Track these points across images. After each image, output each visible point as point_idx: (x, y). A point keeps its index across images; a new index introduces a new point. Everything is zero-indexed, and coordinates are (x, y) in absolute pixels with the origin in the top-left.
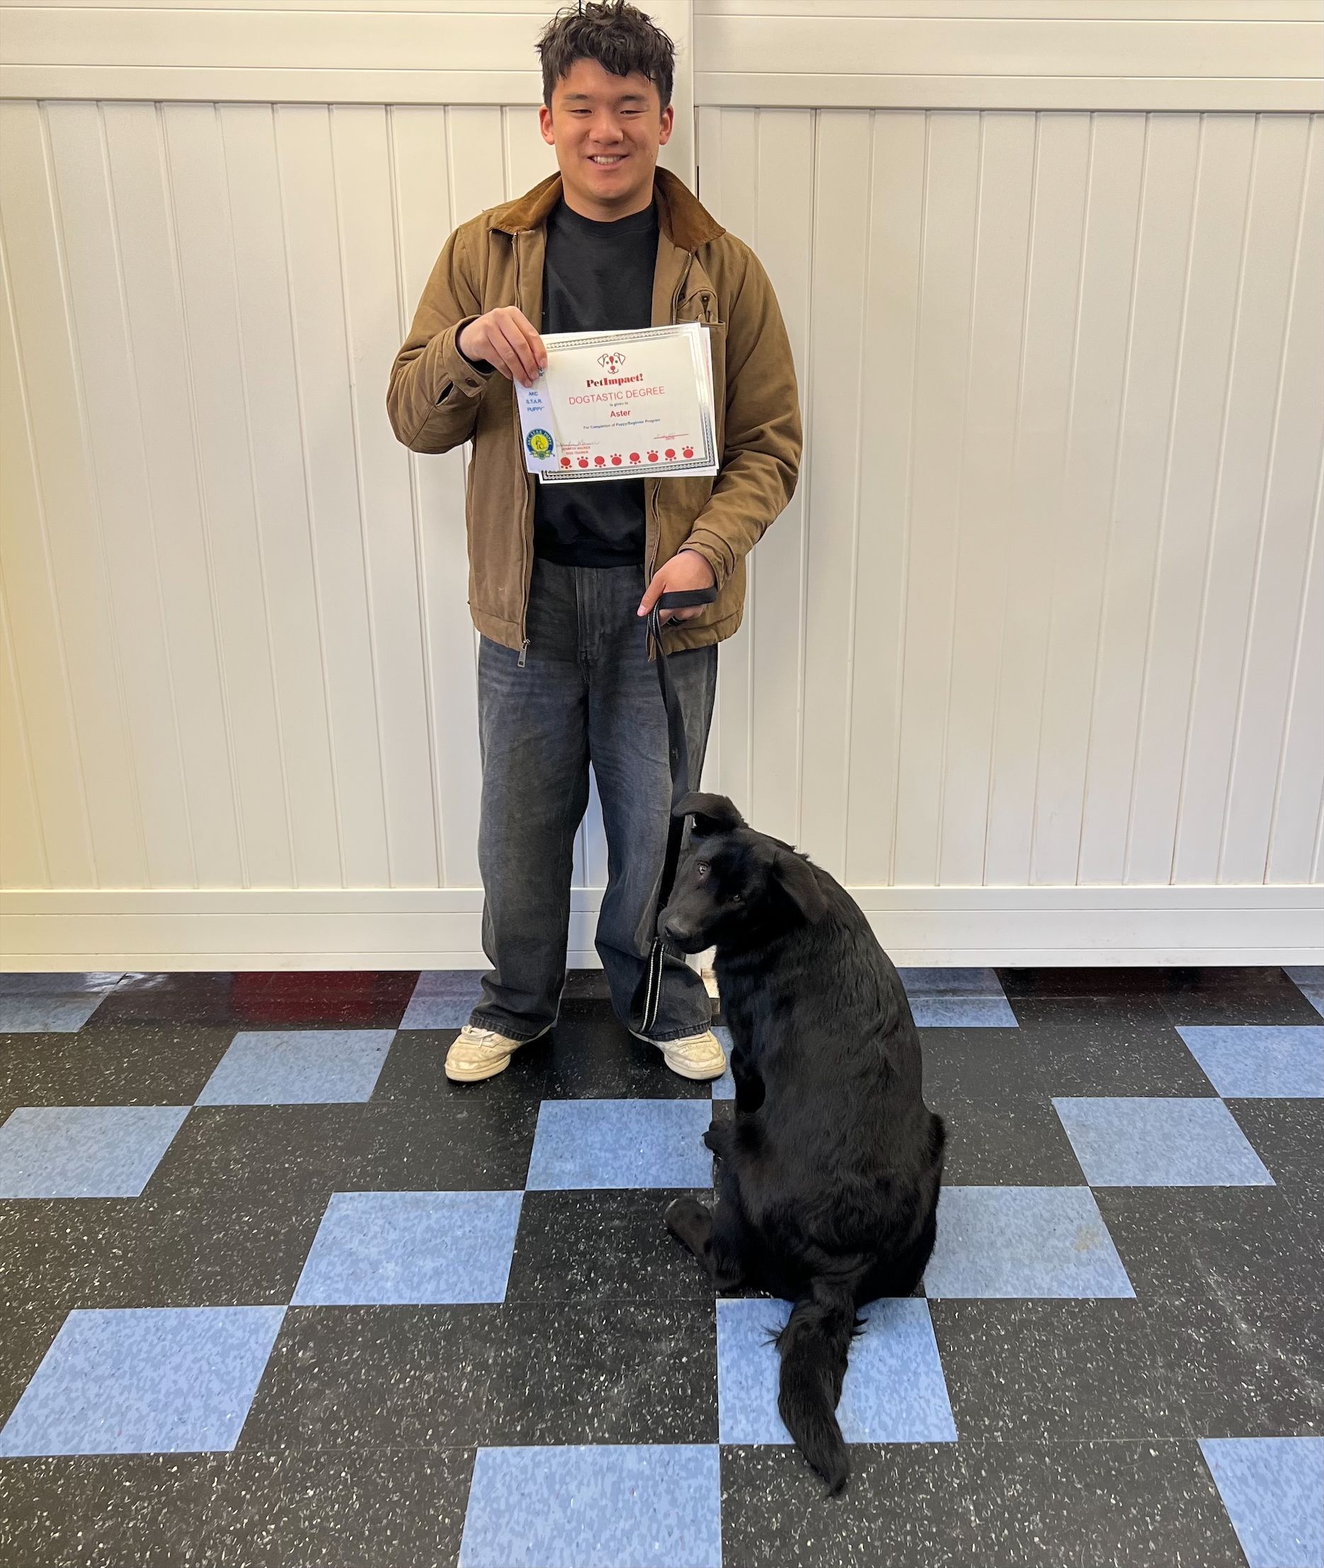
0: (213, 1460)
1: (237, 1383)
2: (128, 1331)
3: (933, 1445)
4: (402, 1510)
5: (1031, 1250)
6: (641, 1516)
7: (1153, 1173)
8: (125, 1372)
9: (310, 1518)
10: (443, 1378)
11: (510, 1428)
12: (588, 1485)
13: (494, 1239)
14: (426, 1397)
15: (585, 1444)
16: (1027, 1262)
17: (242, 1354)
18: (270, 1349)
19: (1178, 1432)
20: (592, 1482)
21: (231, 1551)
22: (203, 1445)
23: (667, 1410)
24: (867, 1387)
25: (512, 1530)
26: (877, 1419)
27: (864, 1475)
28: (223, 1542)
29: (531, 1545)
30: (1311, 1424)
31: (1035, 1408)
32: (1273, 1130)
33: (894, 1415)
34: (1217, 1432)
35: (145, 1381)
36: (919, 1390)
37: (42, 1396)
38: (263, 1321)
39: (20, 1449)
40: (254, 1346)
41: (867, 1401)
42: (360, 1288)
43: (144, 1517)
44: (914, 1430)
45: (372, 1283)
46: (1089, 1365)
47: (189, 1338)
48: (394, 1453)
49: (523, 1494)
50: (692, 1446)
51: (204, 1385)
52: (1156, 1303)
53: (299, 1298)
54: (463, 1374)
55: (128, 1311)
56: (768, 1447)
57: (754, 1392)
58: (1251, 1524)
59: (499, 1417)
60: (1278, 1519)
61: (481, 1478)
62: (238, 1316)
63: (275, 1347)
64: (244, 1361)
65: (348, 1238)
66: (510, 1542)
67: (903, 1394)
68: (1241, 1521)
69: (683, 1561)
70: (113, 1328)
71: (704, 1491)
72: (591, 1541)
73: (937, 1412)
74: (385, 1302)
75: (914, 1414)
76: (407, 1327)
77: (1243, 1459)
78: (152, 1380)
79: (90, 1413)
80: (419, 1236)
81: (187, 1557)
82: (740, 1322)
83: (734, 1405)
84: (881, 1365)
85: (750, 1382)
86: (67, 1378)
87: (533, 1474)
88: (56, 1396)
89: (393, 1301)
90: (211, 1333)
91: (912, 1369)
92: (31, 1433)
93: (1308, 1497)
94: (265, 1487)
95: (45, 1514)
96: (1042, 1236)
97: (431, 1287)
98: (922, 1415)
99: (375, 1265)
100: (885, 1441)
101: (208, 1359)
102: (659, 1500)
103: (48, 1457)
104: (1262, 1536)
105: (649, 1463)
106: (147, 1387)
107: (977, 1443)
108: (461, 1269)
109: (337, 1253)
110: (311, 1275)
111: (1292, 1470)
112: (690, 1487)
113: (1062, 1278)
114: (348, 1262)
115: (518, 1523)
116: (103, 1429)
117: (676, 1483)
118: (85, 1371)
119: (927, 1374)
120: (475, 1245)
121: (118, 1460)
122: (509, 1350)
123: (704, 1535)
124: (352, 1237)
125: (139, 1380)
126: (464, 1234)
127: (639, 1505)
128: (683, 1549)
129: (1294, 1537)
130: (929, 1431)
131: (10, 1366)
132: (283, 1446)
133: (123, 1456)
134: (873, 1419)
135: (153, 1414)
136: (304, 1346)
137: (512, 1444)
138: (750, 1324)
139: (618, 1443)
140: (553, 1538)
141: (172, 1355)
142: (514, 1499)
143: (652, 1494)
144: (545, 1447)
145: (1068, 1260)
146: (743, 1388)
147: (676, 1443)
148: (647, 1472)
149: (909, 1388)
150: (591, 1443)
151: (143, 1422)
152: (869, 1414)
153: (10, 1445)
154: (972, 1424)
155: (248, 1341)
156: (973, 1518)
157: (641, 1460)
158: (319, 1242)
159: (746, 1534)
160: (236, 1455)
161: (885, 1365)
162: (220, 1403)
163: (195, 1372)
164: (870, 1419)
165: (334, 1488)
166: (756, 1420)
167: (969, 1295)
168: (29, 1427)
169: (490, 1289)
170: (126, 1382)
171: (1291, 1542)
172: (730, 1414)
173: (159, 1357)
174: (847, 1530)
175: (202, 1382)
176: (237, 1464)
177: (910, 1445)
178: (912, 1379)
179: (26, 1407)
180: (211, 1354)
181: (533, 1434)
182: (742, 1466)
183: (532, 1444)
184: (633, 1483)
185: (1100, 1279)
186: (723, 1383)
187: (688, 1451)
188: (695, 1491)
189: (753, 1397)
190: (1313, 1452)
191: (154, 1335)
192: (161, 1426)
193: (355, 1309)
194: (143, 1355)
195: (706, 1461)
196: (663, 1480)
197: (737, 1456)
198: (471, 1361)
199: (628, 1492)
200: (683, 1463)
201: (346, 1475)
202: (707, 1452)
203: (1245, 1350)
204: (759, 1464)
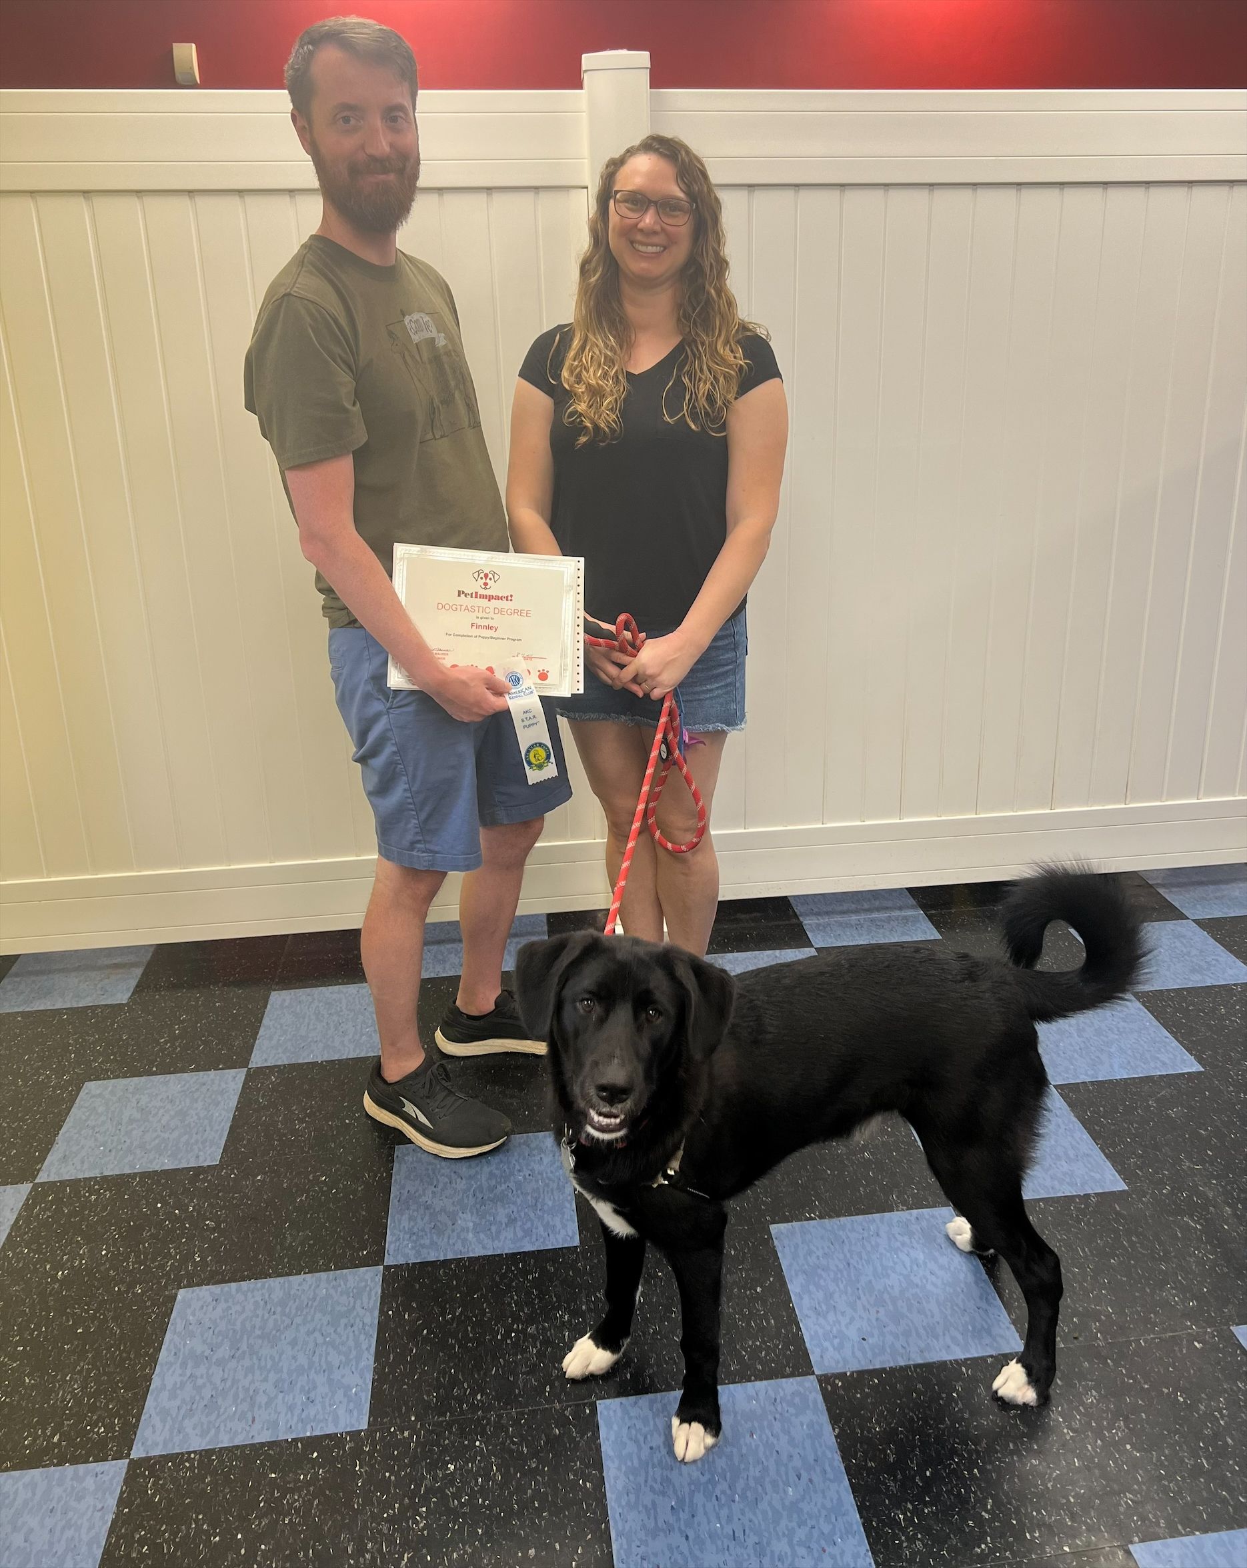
0: (350, 1441)
1: (354, 1353)
2: (238, 1308)
4: (543, 1478)
6: (767, 1461)
8: (244, 1352)
9: (457, 1496)
13: (554, 1181)
14: (535, 1352)
17: (352, 1321)
18: (376, 1313)
19: (1210, 1322)
21: (391, 1542)
22: (337, 1427)
23: (758, 1343)
25: (652, 1489)
26: (947, 1332)
27: (954, 1395)
28: (380, 1532)
29: (673, 1503)
31: (1081, 1309)
32: (1182, 1018)
33: (961, 1329)
35: (266, 1360)
37: (169, 1387)
38: (363, 1284)
39: (160, 1447)
40: (361, 1312)
41: (932, 1317)
42: (446, 1240)
43: (297, 1511)
45: (455, 1234)
46: (1112, 1261)
47: (297, 1309)
48: (520, 1415)
49: (651, 1448)
50: (791, 1380)
51: (323, 1359)
52: (1148, 1193)
53: (391, 1258)
54: (563, 1323)
55: (233, 1285)
56: (860, 1373)
57: (831, 1317)
61: (608, 1433)
62: (338, 1281)
63: (381, 1311)
64: (355, 1328)
65: (421, 1192)
66: (654, 1504)
69: (819, 1505)
70: (223, 1305)
71: (816, 1427)
72: (728, 1492)
74: (471, 1255)
76: (498, 1279)
78: (272, 1358)
79: (220, 1401)
80: (485, 1185)
81: (350, 1552)
82: (797, 1246)
83: (816, 1332)
84: (934, 1278)
85: (824, 1307)
86: (190, 1364)
88: (183, 1384)
89: (478, 1252)
90: (315, 1304)
92: (167, 1427)
94: (407, 1466)
95: (201, 1517)
97: (510, 1235)
98: (986, 1327)
99: (453, 1218)
100: (963, 1357)
101: (320, 1330)
102: (778, 1440)
103: (189, 1453)
105: (758, 1401)
106: (268, 1367)
108: (532, 1215)
109: (414, 1207)
110: (396, 1232)
112: (802, 1425)
114: (427, 1218)
115: (655, 1481)
116: (237, 1416)
117: (789, 1421)
118: (206, 1354)
119: (976, 1283)
120: (538, 1188)
121: (257, 1448)
122: (598, 1295)
123: (830, 1475)
124: (424, 1190)
125: (260, 1360)
126: (524, 1177)
127: (763, 1447)
128: (815, 1492)
130: (997, 1342)
131: (132, 1356)
132: (413, 1419)
133: (262, 1444)
134: (944, 1335)
135: (281, 1396)
136: (408, 1308)
137: (626, 1395)
138: (806, 1248)
140: (692, 1493)
141: (286, 1328)
142: (646, 1452)
143: (770, 1434)
144: (659, 1395)
145: (1058, 1158)
146: (819, 1314)
147: (777, 1378)
148: (759, 1412)
149: (966, 1300)
151: (273, 1406)
152: (939, 1329)
153: (149, 1442)
155: (354, 1307)
156: (1065, 1431)
157: (750, 1399)
158: (396, 1197)
159: (869, 1470)
160: (370, 1431)
161: (937, 1278)
162: (343, 1376)
163: (311, 1345)
164: (941, 1335)
165: (473, 1460)
166: (841, 1347)
168: (164, 1421)
169: (563, 1232)
170: (247, 1362)
172: (815, 1342)
173: (274, 1332)
174: (958, 1456)
175: (320, 1356)
176: (373, 1445)
177: (986, 1358)
179: (156, 1400)
180: (322, 1325)
181: (644, 1382)
182: (843, 1396)
184: (749, 1424)
185: (1092, 1174)
186: (800, 1310)
187: (789, 1385)
188: (808, 1427)
189: (831, 1323)
191: (263, 1309)
192: (291, 1408)
193: (446, 1263)
194: (258, 1332)
195: (807, 1393)
196: (775, 1419)
197: (835, 1386)
198: (565, 1309)
199: (748, 1435)
200: (789, 1398)
201: (480, 1444)
202: (807, 1384)
203: (1238, 1234)
204: (858, 1393)
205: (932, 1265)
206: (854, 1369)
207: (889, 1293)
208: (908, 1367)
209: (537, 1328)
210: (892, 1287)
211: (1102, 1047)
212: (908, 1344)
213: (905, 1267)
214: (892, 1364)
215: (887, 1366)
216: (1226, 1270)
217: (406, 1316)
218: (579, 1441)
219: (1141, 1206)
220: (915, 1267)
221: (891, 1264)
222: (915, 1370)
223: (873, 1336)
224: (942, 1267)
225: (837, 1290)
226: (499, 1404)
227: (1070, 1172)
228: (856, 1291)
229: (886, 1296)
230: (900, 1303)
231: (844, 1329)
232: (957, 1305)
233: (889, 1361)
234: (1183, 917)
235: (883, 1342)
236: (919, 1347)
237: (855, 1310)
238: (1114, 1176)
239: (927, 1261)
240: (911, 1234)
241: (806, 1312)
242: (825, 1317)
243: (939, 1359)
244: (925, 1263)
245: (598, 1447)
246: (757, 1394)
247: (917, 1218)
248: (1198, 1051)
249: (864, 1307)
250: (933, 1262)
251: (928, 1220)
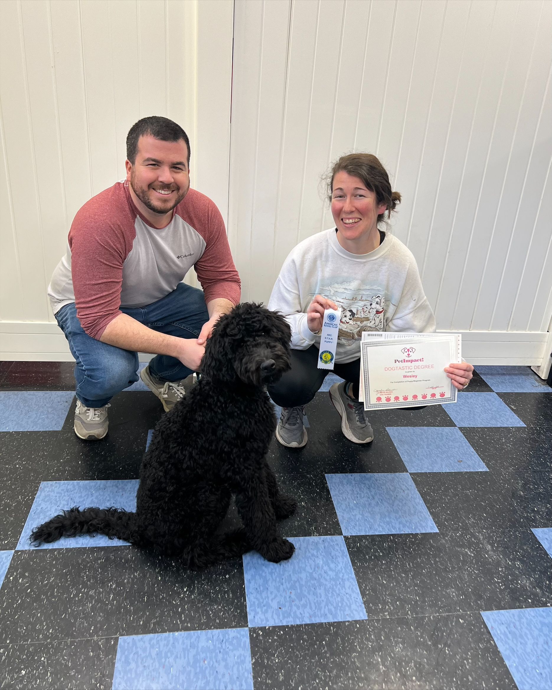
3: (356, 622)
4: (76, 682)
5: (388, 507)
6: (210, 677)
7: (435, 465)
10: (100, 593)
11: (137, 623)
12: (180, 658)
14: (91, 605)
15: (177, 631)
16: (387, 514)
19: (470, 608)
20: (182, 655)
23: (220, 607)
24: (320, 589)
26: (327, 607)
27: (324, 642)
30: (530, 601)
31: (402, 597)
33: (335, 605)
34: (489, 608)
36: (345, 589)
41: (321, 597)
44: (346, 613)
46: (424, 571)
48: (72, 643)
49: (144, 666)
50: (234, 629)
52: (449, 535)
53: (21, 546)
54: (111, 589)
56: (274, 627)
57: (264, 595)
58: (514, 662)
59: (130, 616)
60: (526, 658)
61: (121, 657)
67: (338, 592)
68: (509, 660)
71: (242, 658)
73: (356, 602)
74: (67, 547)
75: (345, 604)
76: (80, 561)
77: (504, 623)
83: (254, 602)
84: (325, 575)
85: (262, 588)
87: (150, 653)
91: (341, 577)
93: (537, 644)
96: (391, 499)
98: (349, 604)
100: (332, 621)
102: (219, 665)
104: (520, 669)
105: (213, 641)
107: (377, 619)
109: (41, 516)
110: (28, 531)
111: (527, 628)
112: (234, 656)
113: (404, 522)
117: (227, 653)
119: (348, 580)
122: (136, 574)
127: (209, 668)
129: (535, 669)
130: (353, 613)
132: (8, 642)
134: (325, 608)
136: (23, 576)
137: (137, 633)
139: (195, 630)
142: (141, 669)
143: (215, 661)
144: (156, 634)
146: (258, 592)
147: (226, 628)
148: (212, 647)
149: (341, 588)
150: (181, 631)
152: (323, 605)
154: (373, 608)
156: (381, 667)
157: (208, 639)
158: (34, 510)
161: (327, 575)
164: (323, 608)
165: (37, 669)
166: (266, 611)
167: (363, 534)
171: (534, 671)
172: (252, 608)
174: (319, 678)
177: (344, 622)
178: (341, 583)
181: (150, 626)
182: (261, 640)
183: (149, 632)
184: (204, 655)
185: (422, 522)
186: (248, 591)
187: (232, 632)
188: (238, 657)
189: (264, 597)
190: (534, 617)
193: (51, 551)
195: (242, 638)
196: (220, 652)
197: (258, 635)
198: (115, 581)
199: (202, 661)
200: (230, 640)
201: (44, 659)
202: (242, 633)
203: (492, 559)
204: (270, 639)
205: (326, 568)
206: (271, 625)
207: (299, 582)
208: (301, 625)
209: (96, 591)
210: (302, 579)
211: (438, 455)
212: (304, 612)
213: (311, 569)
214: (293, 624)
215: (290, 624)
216: (483, 579)
217: (20, 581)
218: (103, 660)
219: (444, 541)
220: (317, 569)
221: (304, 565)
222: (305, 628)
223: (285, 606)
224: (331, 569)
225: (271, 579)
226: (61, 635)
227: (409, 521)
228: (281, 580)
229: (297, 584)
230: (304, 588)
231: (270, 602)
232: (335, 591)
233: (291, 622)
234: (491, 391)
235: (291, 610)
236: (309, 614)
237: (279, 591)
238: (432, 524)
239: (324, 565)
240: (318, 550)
241: (250, 591)
242: (261, 594)
243: (319, 622)
244: (322, 567)
245: (114, 664)
246: (213, 637)
247: (323, 541)
248: (488, 460)
249: (284, 590)
250: (327, 566)
251: (329, 543)
